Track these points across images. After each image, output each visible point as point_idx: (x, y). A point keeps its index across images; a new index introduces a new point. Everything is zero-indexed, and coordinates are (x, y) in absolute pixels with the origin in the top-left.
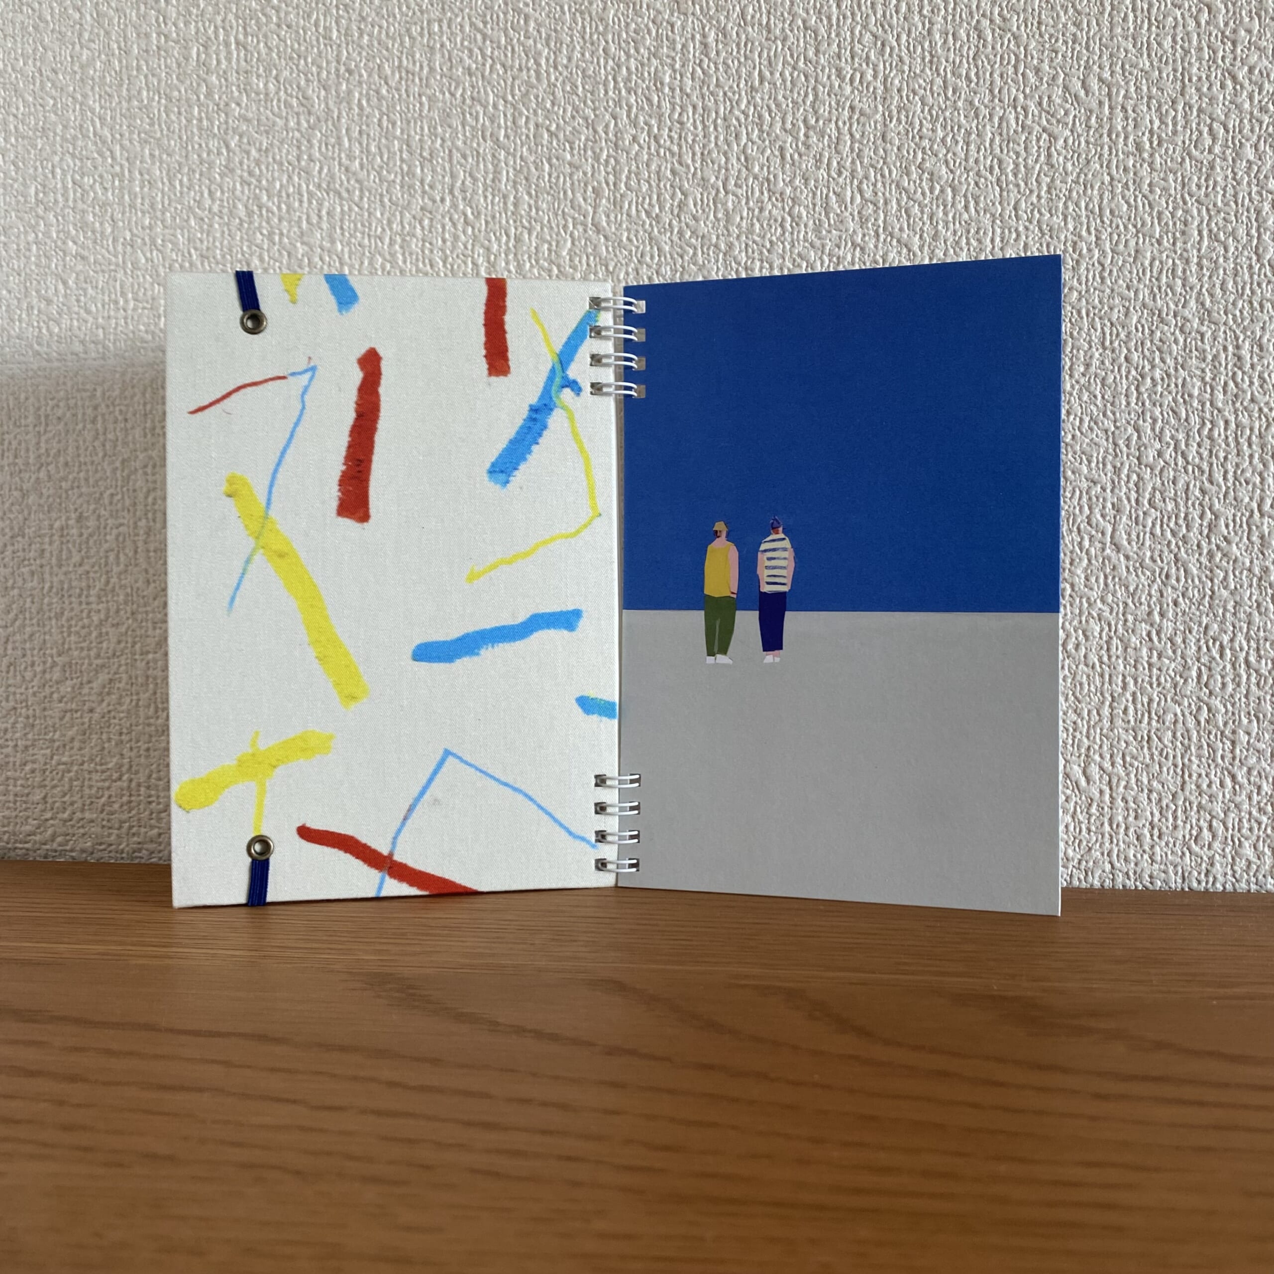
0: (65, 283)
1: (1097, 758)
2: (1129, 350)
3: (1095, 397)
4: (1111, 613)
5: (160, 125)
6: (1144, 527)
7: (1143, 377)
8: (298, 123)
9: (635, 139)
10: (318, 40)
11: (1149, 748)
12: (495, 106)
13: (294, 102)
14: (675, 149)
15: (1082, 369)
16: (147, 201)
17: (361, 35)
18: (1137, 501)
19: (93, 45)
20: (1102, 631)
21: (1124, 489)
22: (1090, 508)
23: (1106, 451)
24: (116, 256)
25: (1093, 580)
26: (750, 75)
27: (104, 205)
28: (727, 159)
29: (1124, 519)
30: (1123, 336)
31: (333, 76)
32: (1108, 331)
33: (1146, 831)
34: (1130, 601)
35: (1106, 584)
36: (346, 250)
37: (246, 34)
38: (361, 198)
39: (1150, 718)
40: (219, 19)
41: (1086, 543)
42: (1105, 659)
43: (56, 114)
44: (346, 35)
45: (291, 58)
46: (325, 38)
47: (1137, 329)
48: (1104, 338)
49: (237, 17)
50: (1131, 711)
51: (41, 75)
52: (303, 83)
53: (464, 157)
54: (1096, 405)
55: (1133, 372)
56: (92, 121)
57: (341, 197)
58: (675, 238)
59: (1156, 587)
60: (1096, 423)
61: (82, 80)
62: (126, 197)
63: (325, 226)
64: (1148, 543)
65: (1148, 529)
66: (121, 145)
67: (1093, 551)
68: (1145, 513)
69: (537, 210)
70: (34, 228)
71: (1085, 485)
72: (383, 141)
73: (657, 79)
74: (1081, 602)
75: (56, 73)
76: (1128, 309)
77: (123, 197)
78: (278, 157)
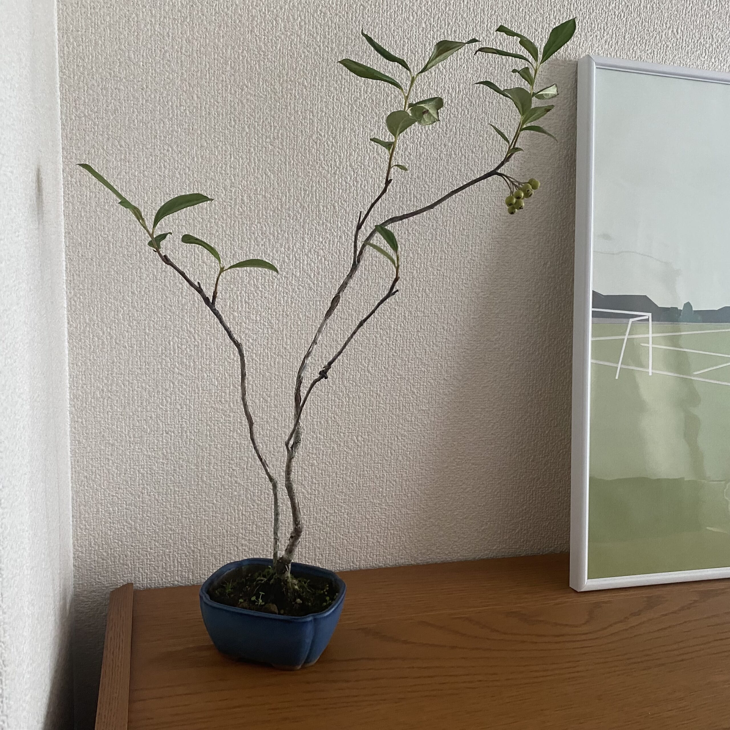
0: (173, 383)
5: (214, 328)
8: (268, 331)
9: (381, 344)
10: (276, 303)
12: (337, 331)
13: (266, 324)
14: (394, 348)
16: (208, 355)
17: (292, 303)
19: (187, 297)
24: (195, 374)
26: (418, 326)
27: (190, 356)
28: (409, 352)
31: (281, 316)
36: (284, 375)
37: (249, 299)
38: (290, 358)
40: (239, 292)
43: (171, 321)
44: (286, 302)
45: (266, 309)
46: (278, 303)
49: (246, 292)
51: (165, 306)
52: (270, 318)
53: (326, 346)
56: (186, 325)
57: (283, 358)
58: (392, 376)
61: (182, 310)
62: (200, 353)
63: (276, 366)
66: (198, 335)
69: (350, 365)
70: (161, 363)
72: (299, 340)
73: (390, 327)
75: (171, 306)
77: (198, 353)
78: (260, 343)
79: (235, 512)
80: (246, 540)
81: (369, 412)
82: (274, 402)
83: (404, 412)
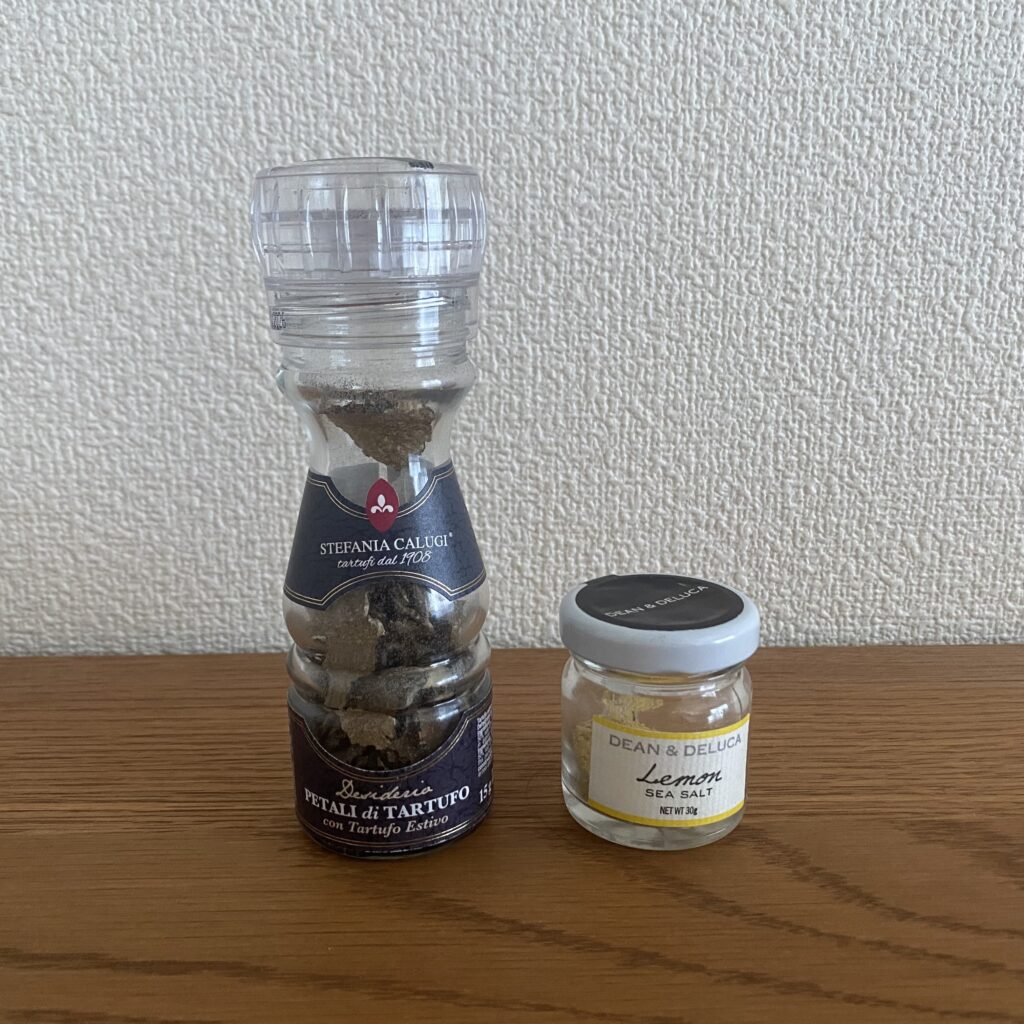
1: (932, 527)
2: (996, 129)
3: (960, 177)
4: (956, 392)
6: (994, 309)
7: (1007, 158)
11: (978, 517)
15: (949, 149)
18: (989, 283)
20: (946, 409)
21: (979, 273)
22: (946, 290)
23: (965, 235)
25: (943, 360)
29: (976, 300)
30: (992, 116)
32: (978, 109)
33: (968, 591)
34: (973, 381)
35: (954, 365)
39: (981, 490)
41: (939, 326)
42: (947, 436)
47: (1006, 108)
48: (974, 117)
50: (965, 484)
54: (960, 187)
55: (998, 154)
59: (998, 368)
60: (958, 204)
64: (995, 325)
65: (997, 312)
67: (945, 333)
68: (995, 296)
71: (942, 266)
74: (930, 383)
76: (1000, 86)
79: (52, 443)
80: (97, 535)
81: (461, 124)
82: (135, 81)
83: (586, 125)
